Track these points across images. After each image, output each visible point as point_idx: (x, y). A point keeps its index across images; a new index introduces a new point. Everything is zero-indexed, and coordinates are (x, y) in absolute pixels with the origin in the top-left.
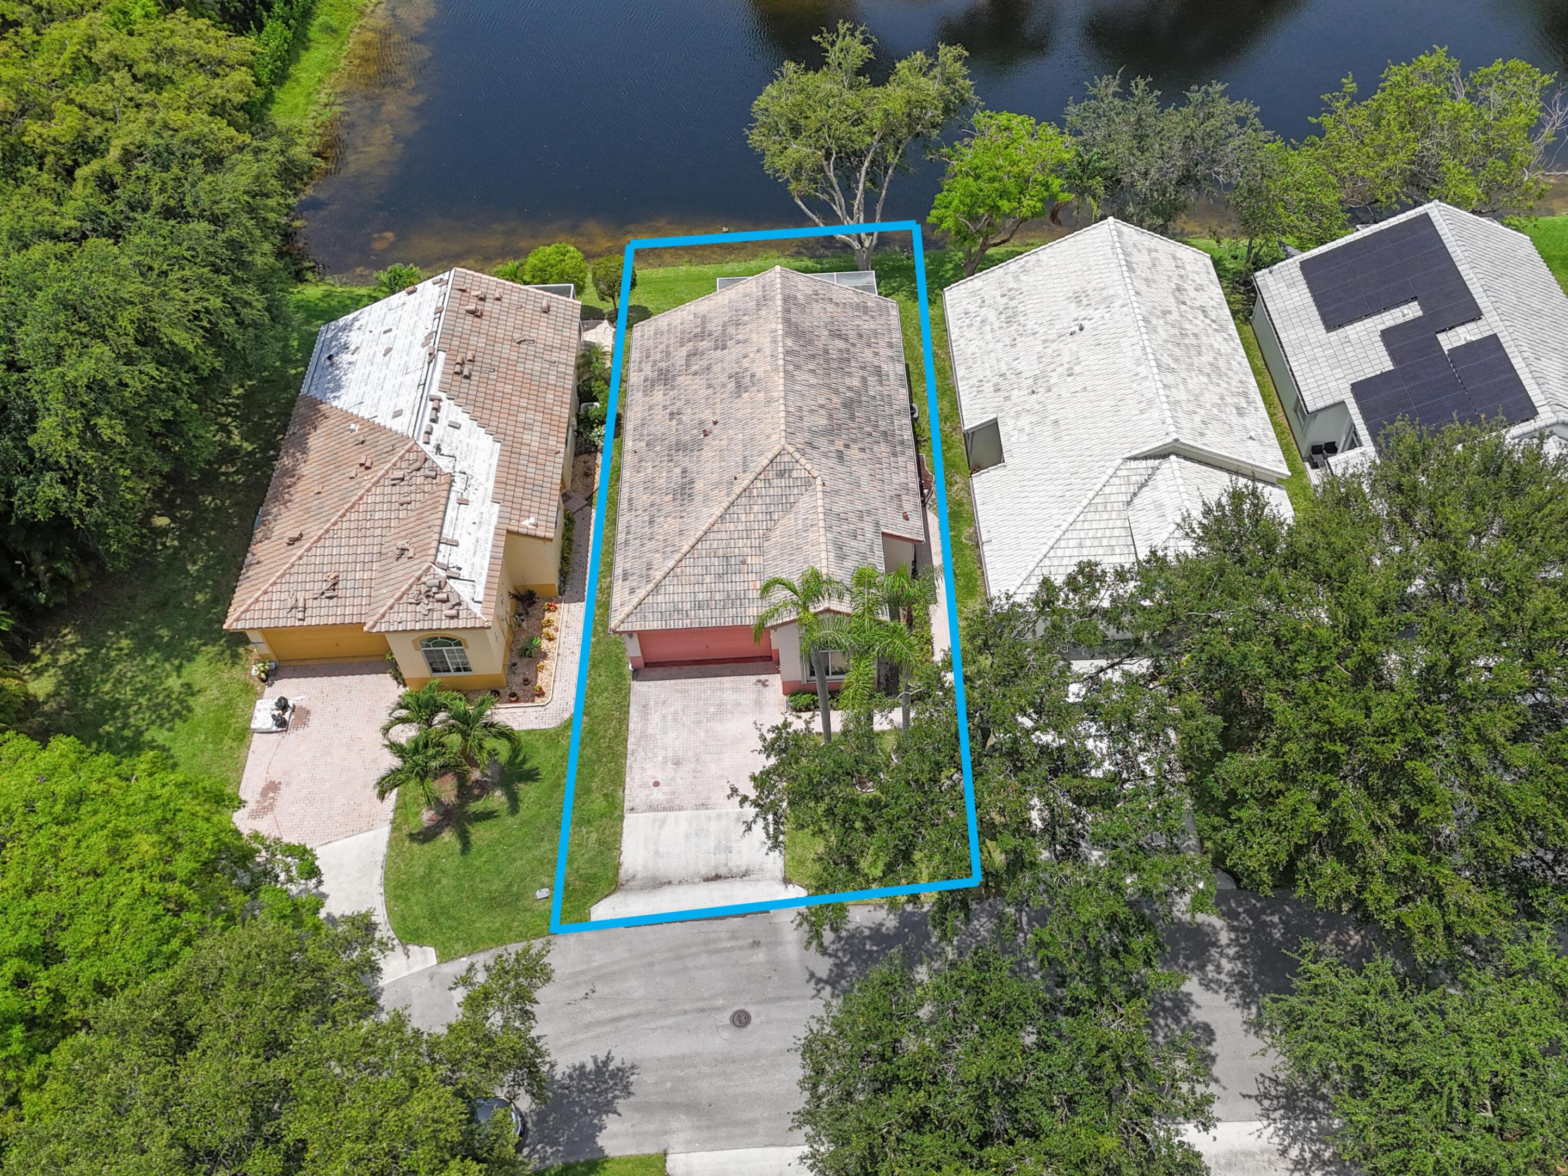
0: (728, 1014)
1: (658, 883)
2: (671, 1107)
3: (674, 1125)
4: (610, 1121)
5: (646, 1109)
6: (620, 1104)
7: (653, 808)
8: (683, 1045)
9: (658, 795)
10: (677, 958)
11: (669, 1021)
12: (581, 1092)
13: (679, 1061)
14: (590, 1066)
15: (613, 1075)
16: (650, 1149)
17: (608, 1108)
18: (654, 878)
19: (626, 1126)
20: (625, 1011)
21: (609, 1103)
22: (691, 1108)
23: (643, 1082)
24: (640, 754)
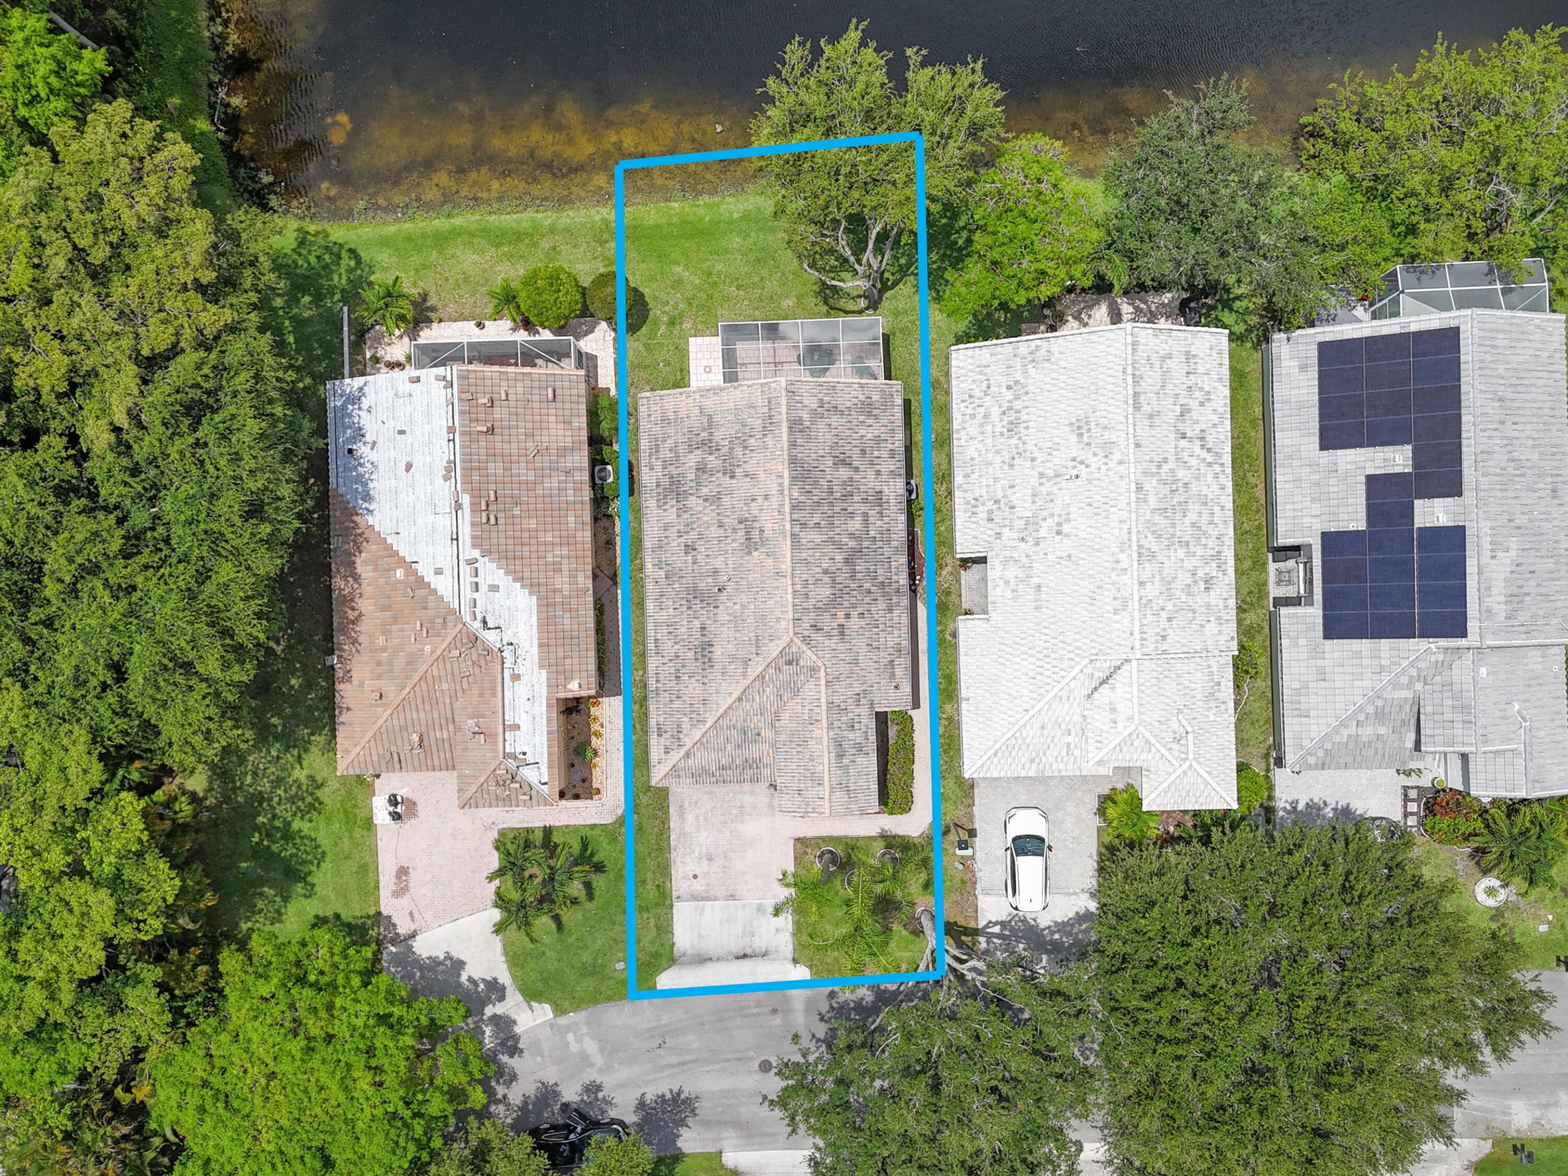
0: (757, 1063)
1: (702, 960)
2: (724, 1124)
3: (725, 1134)
4: (684, 1131)
5: (706, 1124)
6: (690, 1121)
7: (694, 898)
8: (727, 1083)
9: (697, 886)
10: (720, 1020)
11: (718, 1066)
12: (664, 1112)
13: (725, 1094)
14: (668, 1096)
15: (684, 1102)
16: (711, 1149)
17: (682, 1123)
18: (699, 955)
19: (695, 1134)
20: (687, 1058)
21: (682, 1120)
22: (735, 1124)
23: (704, 1107)
24: (681, 850)
